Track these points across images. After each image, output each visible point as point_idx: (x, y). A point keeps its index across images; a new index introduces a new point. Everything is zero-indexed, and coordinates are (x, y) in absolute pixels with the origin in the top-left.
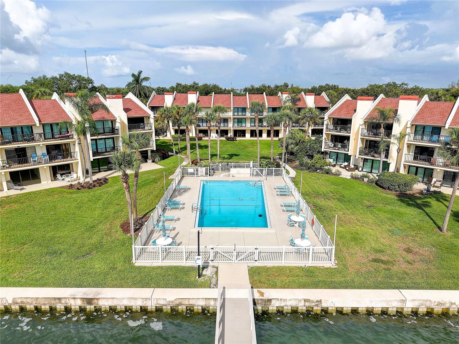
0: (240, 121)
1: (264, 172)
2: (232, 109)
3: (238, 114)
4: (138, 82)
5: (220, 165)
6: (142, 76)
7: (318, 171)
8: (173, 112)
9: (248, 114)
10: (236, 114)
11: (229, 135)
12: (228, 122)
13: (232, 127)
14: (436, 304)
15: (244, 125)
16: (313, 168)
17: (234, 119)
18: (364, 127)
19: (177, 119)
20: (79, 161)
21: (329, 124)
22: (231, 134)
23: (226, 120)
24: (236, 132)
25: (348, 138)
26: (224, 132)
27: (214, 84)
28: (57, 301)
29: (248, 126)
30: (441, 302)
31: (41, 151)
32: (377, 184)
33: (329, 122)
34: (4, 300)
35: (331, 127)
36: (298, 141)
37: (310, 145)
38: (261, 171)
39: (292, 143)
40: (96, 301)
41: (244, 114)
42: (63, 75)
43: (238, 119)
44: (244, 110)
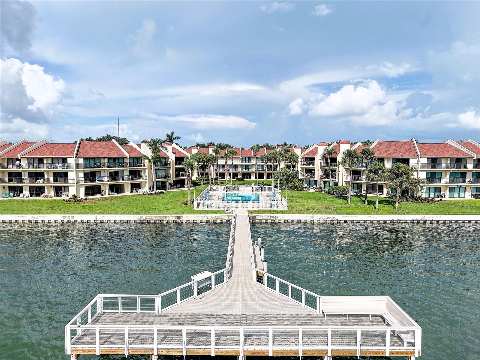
0: (247, 167)
1: (261, 189)
2: (241, 158)
3: (245, 162)
4: (171, 140)
5: (233, 186)
6: (174, 136)
7: (296, 189)
8: (201, 156)
9: (253, 162)
10: (244, 162)
11: (239, 177)
12: (238, 168)
13: (241, 171)
14: (327, 218)
15: (250, 170)
16: (292, 188)
17: (242, 165)
18: (322, 161)
19: (204, 160)
20: (148, 180)
21: (303, 161)
22: (240, 176)
23: (236, 166)
24: (244, 175)
25: (314, 170)
26: (235, 175)
27: (227, 144)
28: (165, 218)
29: (253, 170)
30: (329, 217)
31: (127, 173)
32: (329, 193)
33: (302, 160)
34: (142, 217)
35: (304, 163)
36: (285, 174)
37: (292, 175)
38: (259, 188)
39: (281, 176)
40: (181, 217)
41: (250, 161)
42: (105, 137)
43: (245, 165)
44: (250, 159)
